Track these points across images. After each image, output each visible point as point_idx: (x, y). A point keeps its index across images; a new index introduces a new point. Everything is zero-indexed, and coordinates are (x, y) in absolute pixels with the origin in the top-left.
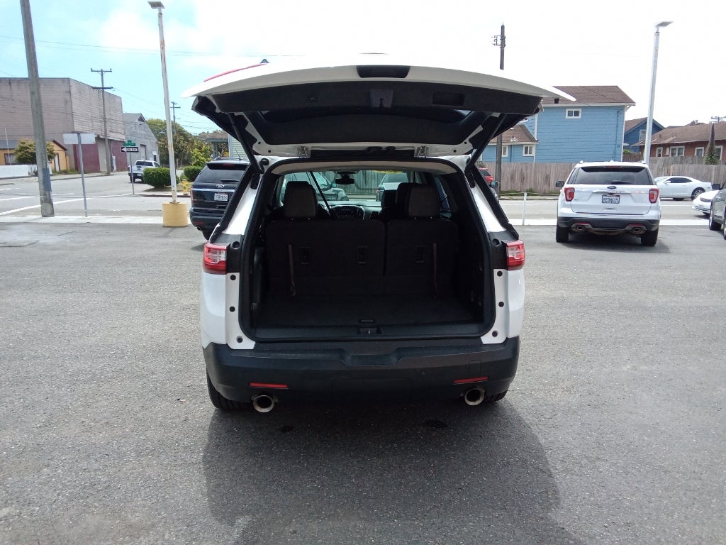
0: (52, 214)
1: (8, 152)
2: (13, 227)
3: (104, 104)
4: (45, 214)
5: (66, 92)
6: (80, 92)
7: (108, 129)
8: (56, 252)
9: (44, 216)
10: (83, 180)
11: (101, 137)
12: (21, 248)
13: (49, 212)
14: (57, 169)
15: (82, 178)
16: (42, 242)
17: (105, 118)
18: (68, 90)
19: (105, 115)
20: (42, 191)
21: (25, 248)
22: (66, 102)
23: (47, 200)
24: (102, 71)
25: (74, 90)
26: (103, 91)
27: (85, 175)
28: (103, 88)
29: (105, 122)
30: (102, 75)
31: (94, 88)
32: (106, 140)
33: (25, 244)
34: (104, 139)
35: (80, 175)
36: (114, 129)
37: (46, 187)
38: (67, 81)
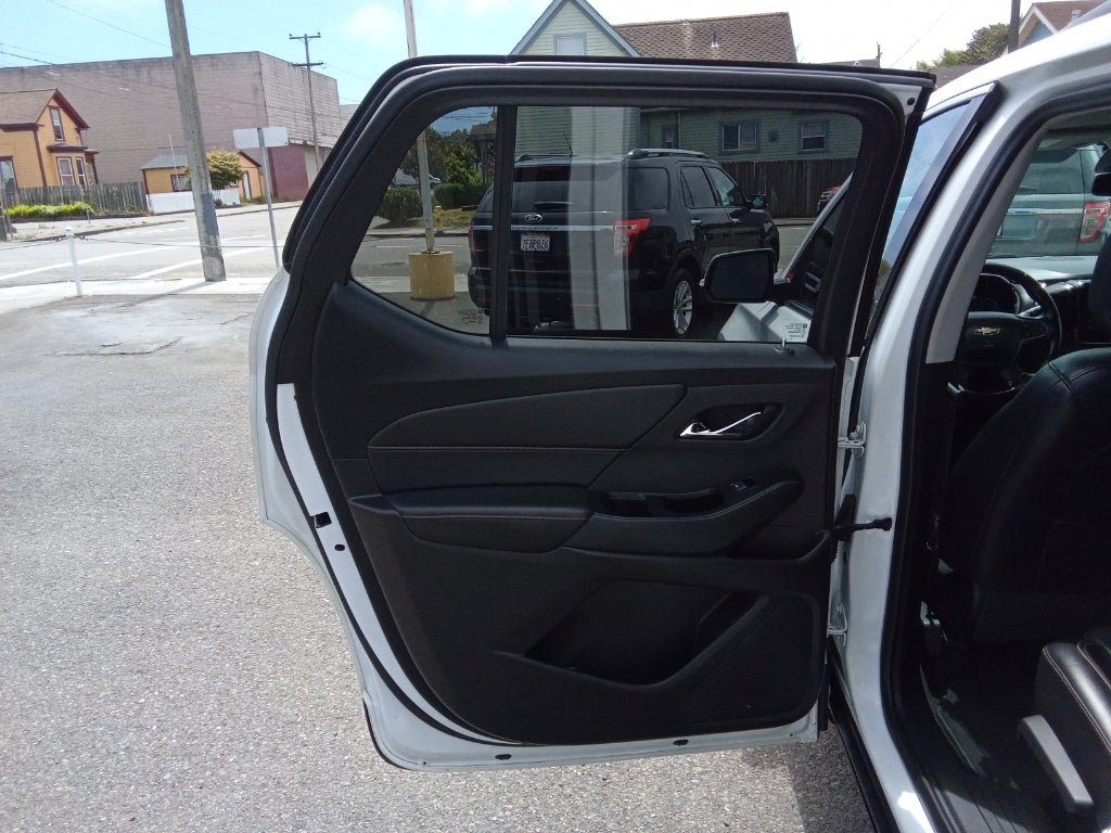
0: (222, 276)
1: (176, 172)
2: (147, 305)
3: (311, 93)
4: (210, 276)
5: (255, 74)
6: (276, 74)
7: (319, 130)
8: (205, 369)
9: (209, 280)
10: (271, 215)
11: (309, 143)
12: (140, 359)
13: (217, 272)
14: (248, 197)
15: (270, 210)
16: (186, 341)
17: (313, 114)
18: (257, 70)
19: (313, 108)
20: (203, 235)
21: (148, 359)
22: (256, 90)
23: (212, 252)
24: (306, 37)
25: (266, 70)
26: (309, 69)
27: (274, 206)
28: (309, 65)
29: (314, 121)
30: (306, 44)
31: (294, 65)
32: (317, 148)
33: (152, 348)
34: (313, 147)
35: (265, 207)
36: (328, 130)
37: (209, 229)
38: (255, 56)
